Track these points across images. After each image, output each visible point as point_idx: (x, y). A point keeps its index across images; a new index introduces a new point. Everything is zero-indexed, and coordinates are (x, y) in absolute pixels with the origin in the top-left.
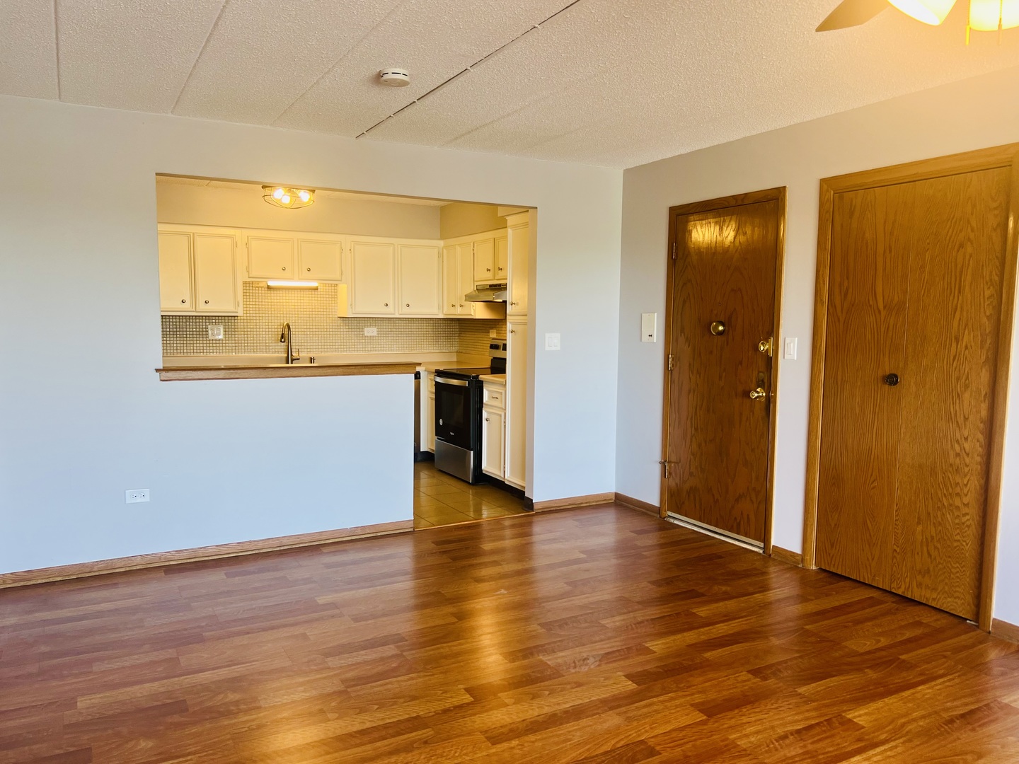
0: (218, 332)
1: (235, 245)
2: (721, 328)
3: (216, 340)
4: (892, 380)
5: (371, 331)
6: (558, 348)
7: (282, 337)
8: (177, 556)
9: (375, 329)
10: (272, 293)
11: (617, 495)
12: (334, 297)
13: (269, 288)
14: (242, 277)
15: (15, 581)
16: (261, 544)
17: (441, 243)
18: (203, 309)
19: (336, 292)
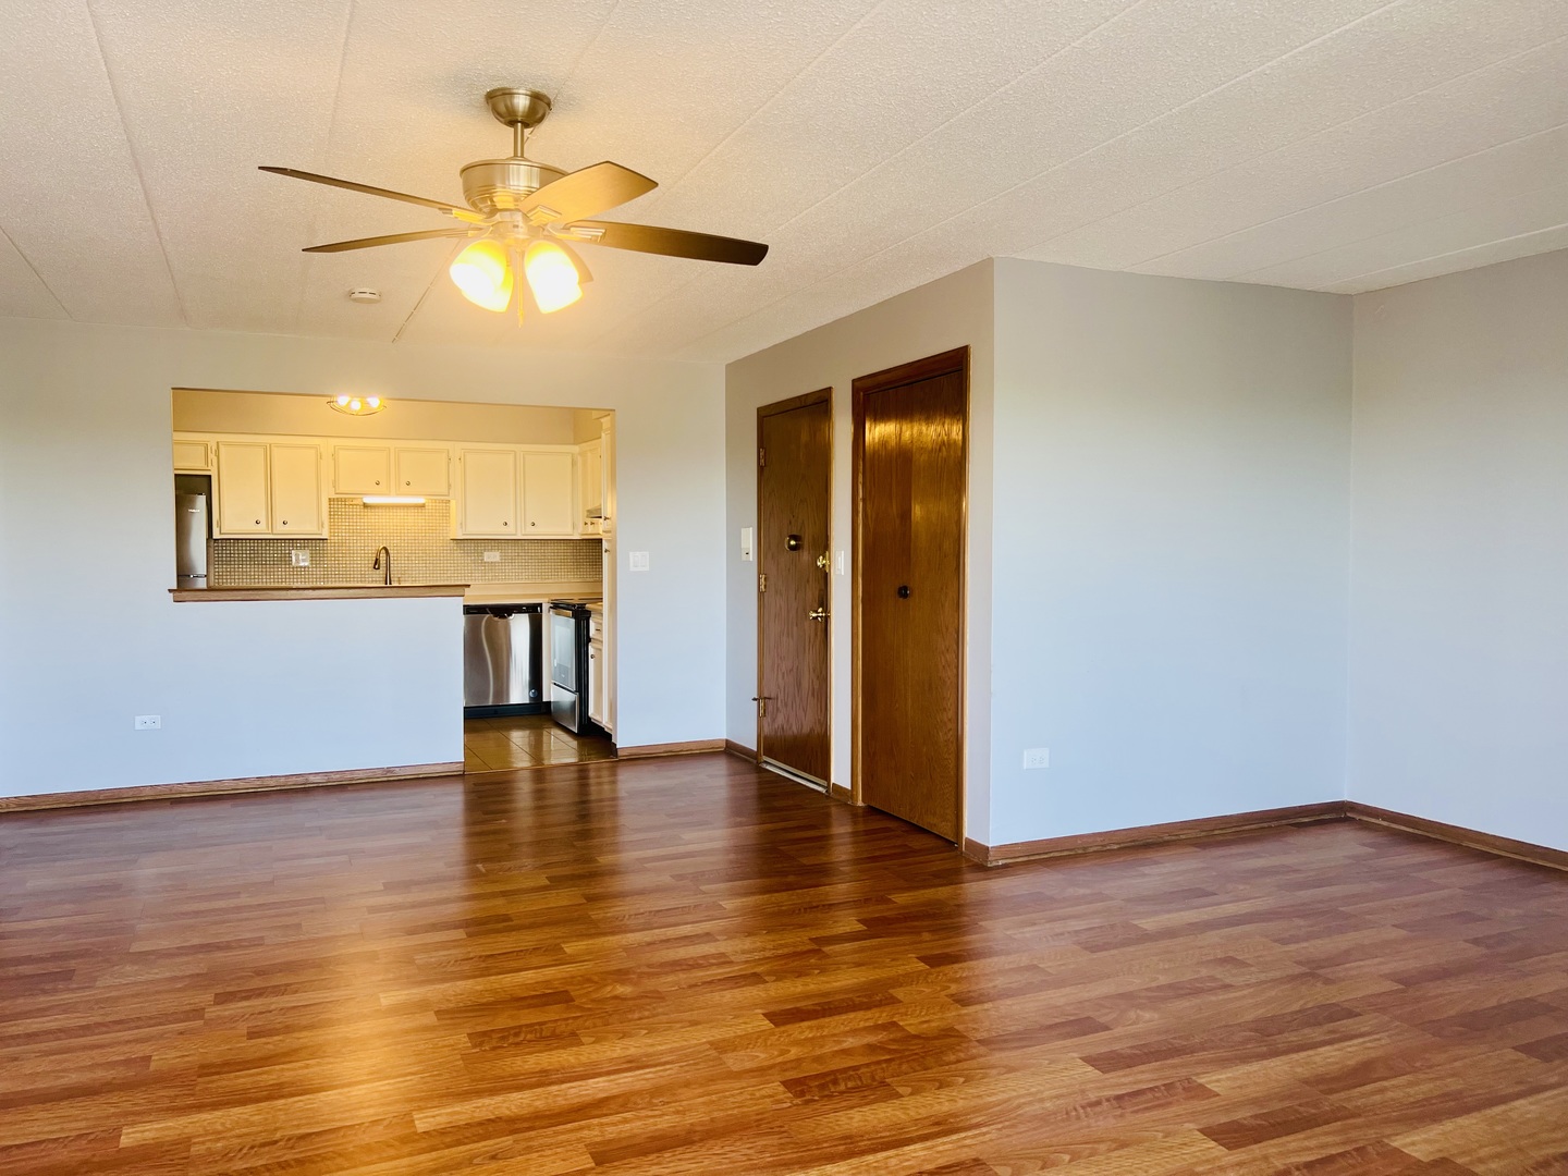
0: (301, 558)
1: (319, 457)
2: (793, 543)
3: (301, 567)
4: (903, 592)
5: (492, 556)
6: (647, 569)
7: (376, 564)
8: (190, 787)
9: (497, 554)
10: (369, 512)
11: (727, 740)
12: (446, 515)
13: (365, 506)
14: (328, 493)
15: (19, 806)
16: (283, 780)
17: (576, 449)
18: (281, 531)
19: (448, 509)
